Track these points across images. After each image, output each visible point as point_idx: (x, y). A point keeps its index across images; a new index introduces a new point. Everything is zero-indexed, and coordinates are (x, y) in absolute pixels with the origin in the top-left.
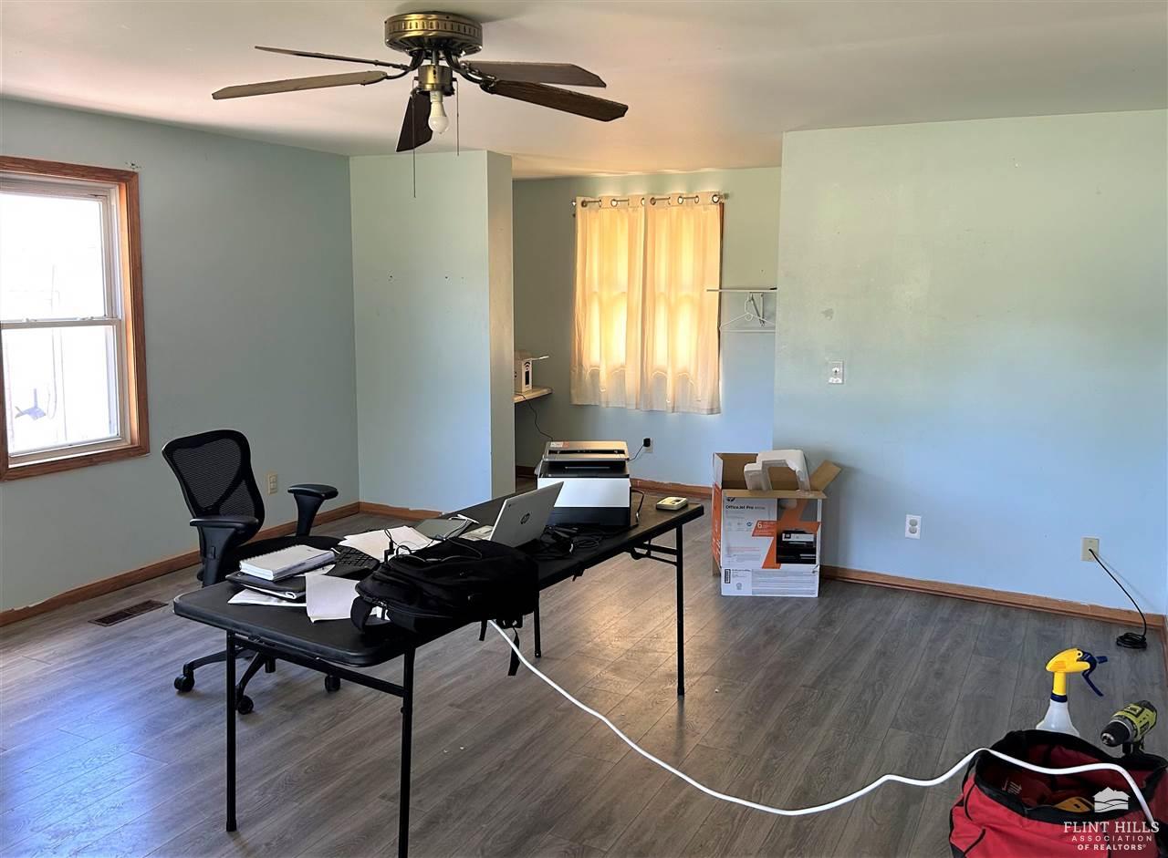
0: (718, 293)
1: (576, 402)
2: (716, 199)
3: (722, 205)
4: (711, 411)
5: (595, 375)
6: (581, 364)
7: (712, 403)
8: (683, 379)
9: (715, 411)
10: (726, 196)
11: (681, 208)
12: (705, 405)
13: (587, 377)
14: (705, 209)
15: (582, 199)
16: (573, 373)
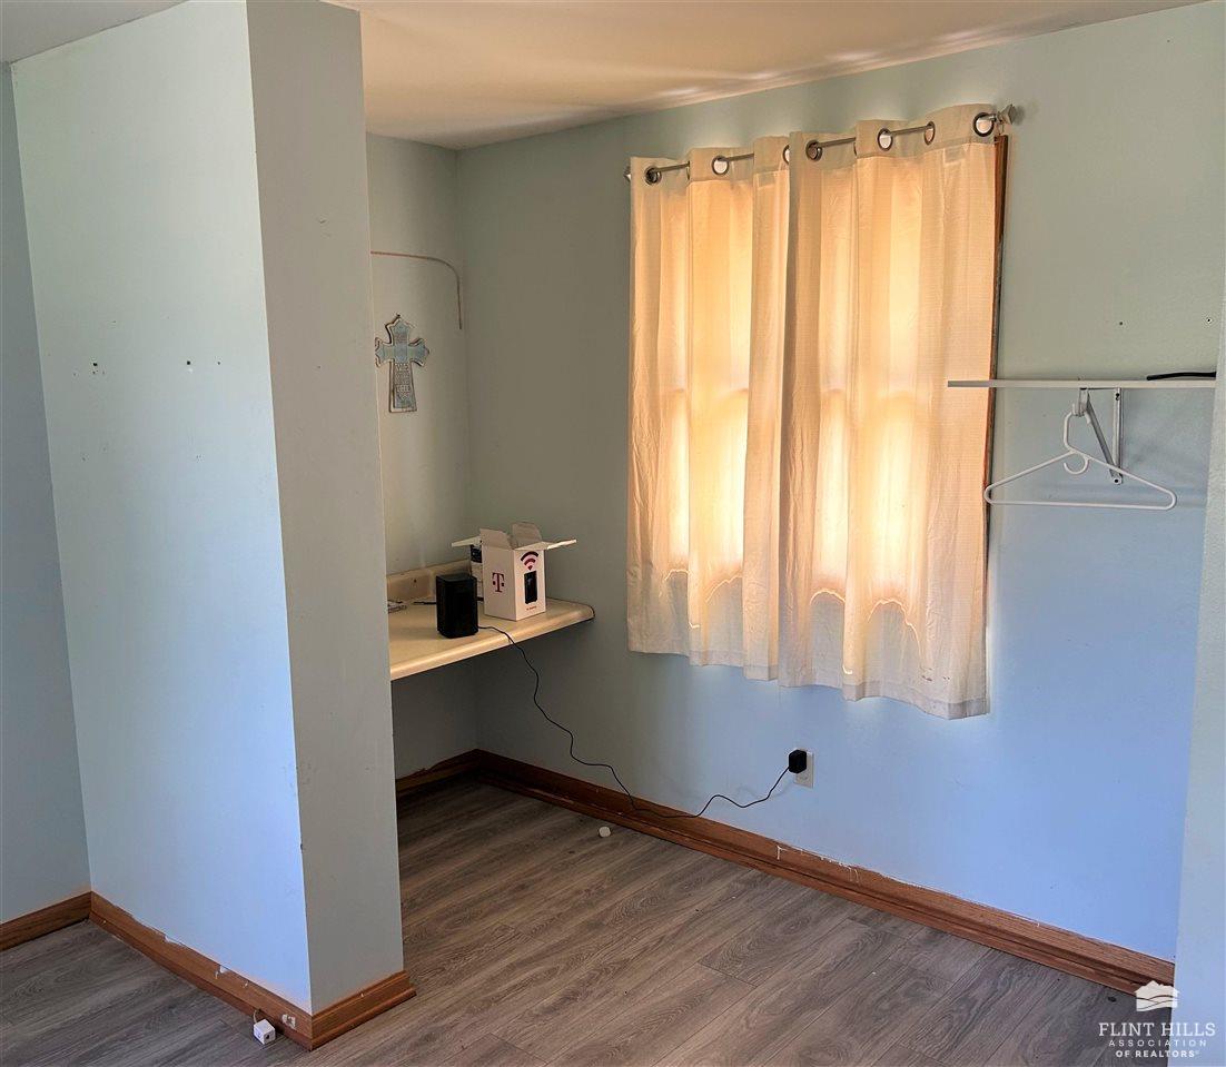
0: (985, 391)
1: (638, 645)
2: (983, 126)
3: (1003, 145)
4: (962, 709)
5: (679, 584)
6: (647, 562)
7: (965, 687)
8: (889, 613)
9: (974, 708)
10: (1014, 114)
11: (886, 159)
12: (944, 693)
13: (662, 590)
14: (952, 156)
15: (647, 163)
16: (630, 578)
